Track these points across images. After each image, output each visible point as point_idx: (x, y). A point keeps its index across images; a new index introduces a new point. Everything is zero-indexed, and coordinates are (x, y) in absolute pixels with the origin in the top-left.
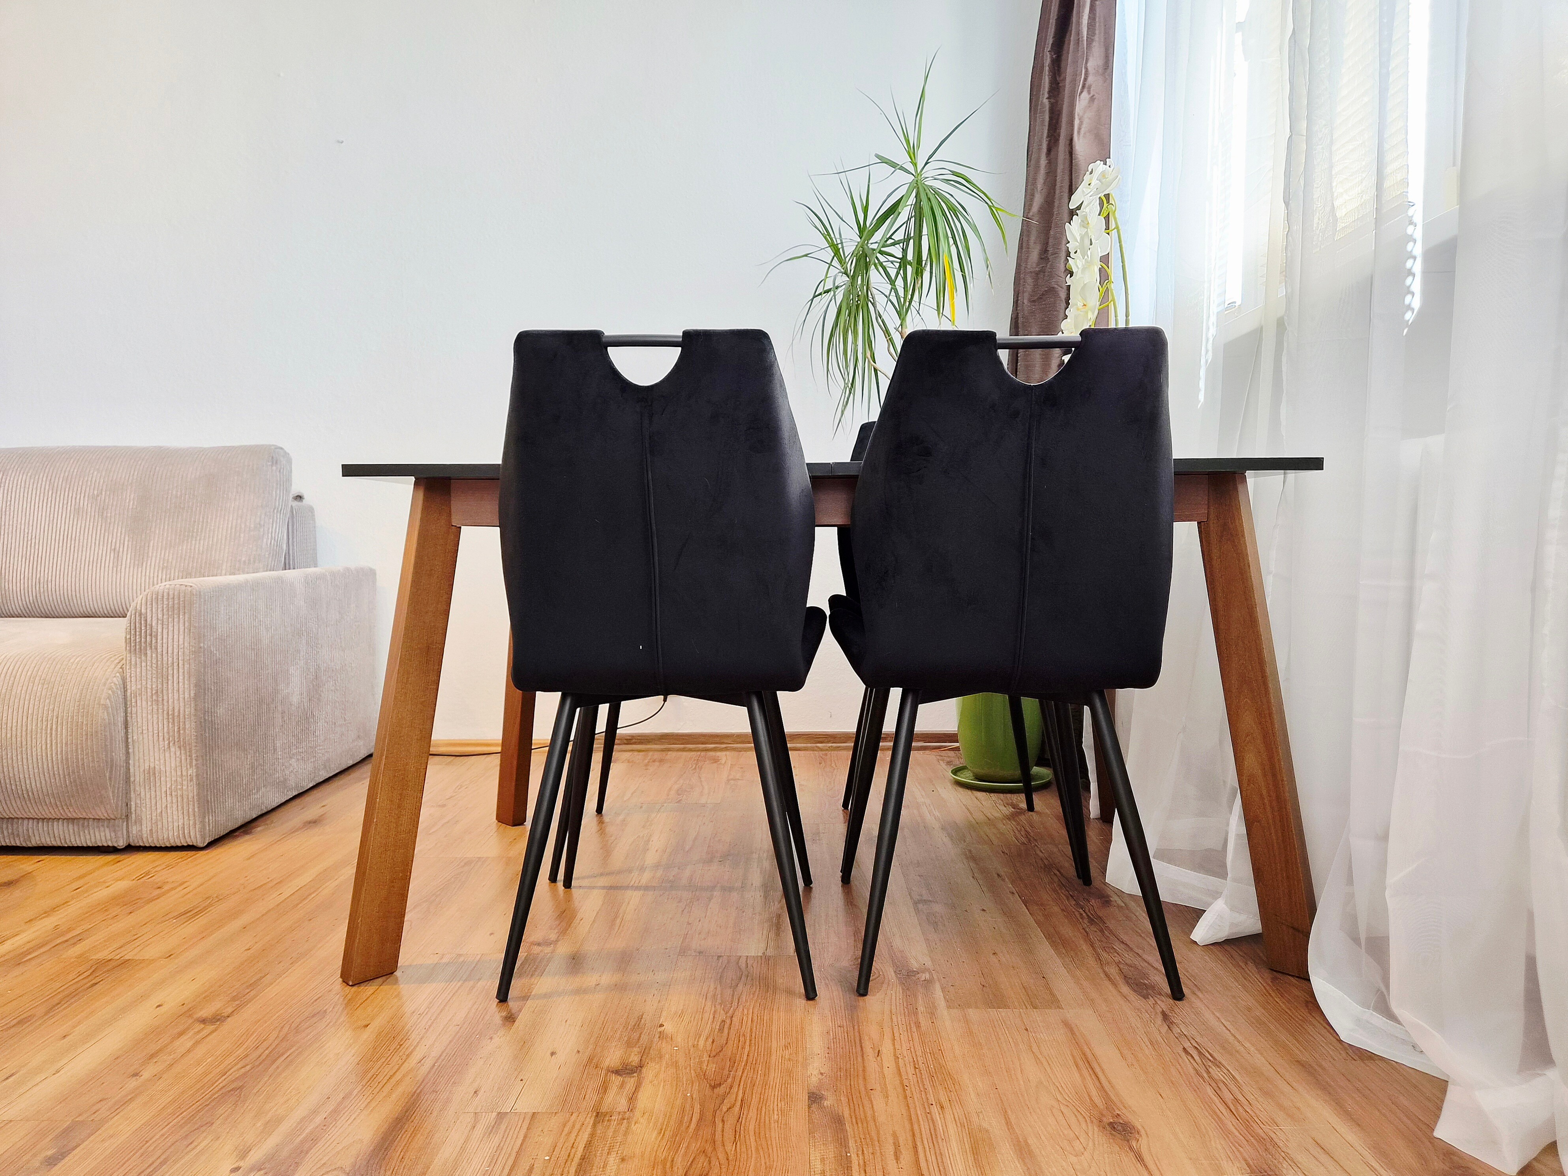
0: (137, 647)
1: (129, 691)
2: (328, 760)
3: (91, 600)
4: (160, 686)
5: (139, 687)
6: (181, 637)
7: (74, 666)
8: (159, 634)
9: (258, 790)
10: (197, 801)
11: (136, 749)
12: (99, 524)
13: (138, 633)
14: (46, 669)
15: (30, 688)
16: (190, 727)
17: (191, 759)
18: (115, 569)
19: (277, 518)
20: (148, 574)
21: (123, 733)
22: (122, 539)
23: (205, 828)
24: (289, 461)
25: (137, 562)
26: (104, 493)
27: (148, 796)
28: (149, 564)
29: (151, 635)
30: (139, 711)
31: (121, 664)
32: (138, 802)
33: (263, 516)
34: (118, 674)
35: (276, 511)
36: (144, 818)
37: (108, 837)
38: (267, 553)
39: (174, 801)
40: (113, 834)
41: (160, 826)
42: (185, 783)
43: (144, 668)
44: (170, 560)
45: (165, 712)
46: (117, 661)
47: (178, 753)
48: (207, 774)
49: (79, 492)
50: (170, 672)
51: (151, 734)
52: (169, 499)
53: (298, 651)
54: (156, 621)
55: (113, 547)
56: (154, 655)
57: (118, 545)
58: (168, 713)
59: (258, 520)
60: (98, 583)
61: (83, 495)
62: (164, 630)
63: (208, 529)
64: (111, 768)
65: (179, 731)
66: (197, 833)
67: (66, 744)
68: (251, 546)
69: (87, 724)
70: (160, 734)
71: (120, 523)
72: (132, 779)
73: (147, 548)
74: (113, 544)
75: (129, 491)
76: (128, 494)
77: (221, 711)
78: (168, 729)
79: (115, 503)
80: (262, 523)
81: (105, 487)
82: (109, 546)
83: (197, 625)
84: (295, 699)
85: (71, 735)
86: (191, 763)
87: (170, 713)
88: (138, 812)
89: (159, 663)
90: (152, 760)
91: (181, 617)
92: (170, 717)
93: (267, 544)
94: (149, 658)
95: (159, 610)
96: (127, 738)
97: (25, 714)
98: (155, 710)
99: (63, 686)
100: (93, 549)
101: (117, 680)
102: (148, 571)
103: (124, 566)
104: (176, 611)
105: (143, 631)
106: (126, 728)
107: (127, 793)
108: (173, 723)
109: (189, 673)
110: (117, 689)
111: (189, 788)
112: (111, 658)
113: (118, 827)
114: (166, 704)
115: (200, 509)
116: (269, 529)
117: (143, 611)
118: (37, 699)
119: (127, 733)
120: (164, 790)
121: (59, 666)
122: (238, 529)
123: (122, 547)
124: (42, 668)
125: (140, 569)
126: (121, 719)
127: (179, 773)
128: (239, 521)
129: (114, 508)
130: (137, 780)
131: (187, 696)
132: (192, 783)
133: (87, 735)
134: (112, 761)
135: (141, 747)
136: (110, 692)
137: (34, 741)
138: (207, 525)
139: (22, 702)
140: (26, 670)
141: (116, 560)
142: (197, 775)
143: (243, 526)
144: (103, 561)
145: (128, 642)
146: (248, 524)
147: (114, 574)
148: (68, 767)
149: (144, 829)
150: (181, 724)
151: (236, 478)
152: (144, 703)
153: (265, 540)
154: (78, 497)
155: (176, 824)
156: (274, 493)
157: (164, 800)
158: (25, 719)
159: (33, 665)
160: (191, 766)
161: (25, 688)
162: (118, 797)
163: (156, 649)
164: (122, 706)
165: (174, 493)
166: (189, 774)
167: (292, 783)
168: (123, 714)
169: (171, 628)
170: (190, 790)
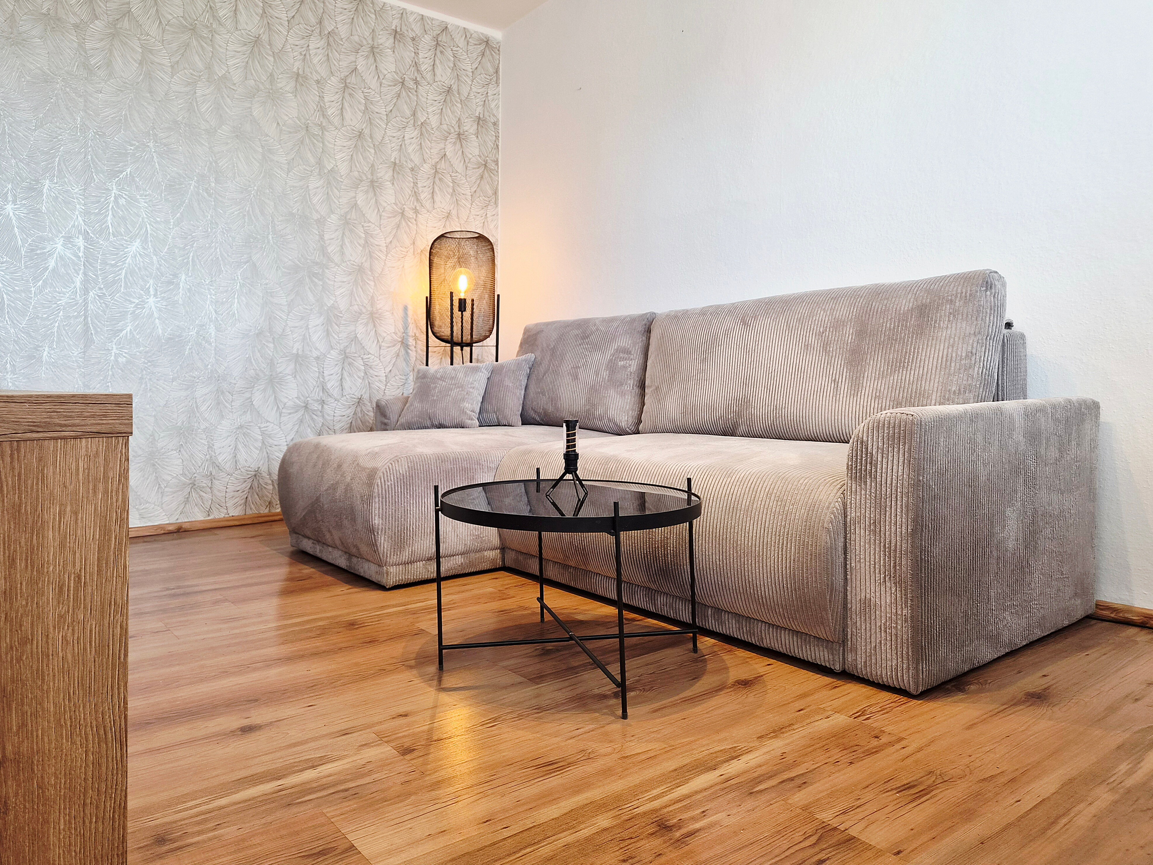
0: (858, 474)
1: (849, 517)
2: (1044, 617)
3: (814, 426)
4: (878, 516)
5: (858, 514)
6: (901, 468)
7: (802, 488)
8: (879, 463)
9: (971, 641)
10: (911, 644)
11: (854, 576)
12: (824, 358)
13: (859, 461)
14: (780, 488)
15: (767, 503)
16: (906, 563)
17: (906, 598)
18: (834, 398)
19: (989, 345)
20: (862, 403)
21: (842, 559)
22: (841, 370)
23: (918, 675)
24: (1004, 285)
25: (852, 392)
26: (828, 330)
27: (863, 627)
28: (863, 394)
29: (871, 463)
30: (858, 539)
31: (842, 490)
32: (854, 630)
33: (975, 345)
34: (839, 500)
35: (988, 338)
36: (859, 649)
37: (826, 658)
38: (978, 383)
39: (888, 639)
40: (831, 657)
41: (873, 661)
42: (899, 622)
43: (863, 496)
44: (882, 390)
45: (882, 544)
46: (839, 486)
47: (893, 589)
48: (922, 618)
49: (808, 330)
50: (888, 504)
51: (868, 564)
52: (883, 332)
53: (1016, 491)
54: (876, 450)
55: (833, 378)
56: (873, 484)
57: (837, 376)
58: (885, 545)
59: (970, 348)
60: (820, 410)
61: (811, 333)
62: (884, 459)
63: (919, 359)
64: (832, 591)
65: (895, 567)
66: (911, 679)
67: (794, 560)
68: (962, 376)
69: (812, 545)
70: (877, 566)
71: (840, 357)
72: (849, 606)
73: (861, 379)
74: (834, 376)
75: (848, 327)
76: (848, 329)
77: (936, 551)
78: (885, 563)
79: (836, 339)
80: (974, 351)
81: (829, 324)
82: (830, 377)
83: (917, 457)
84: (1011, 545)
85: (799, 553)
86: (906, 602)
87: (887, 546)
88: (854, 640)
89: (878, 492)
90: (868, 591)
91: (901, 447)
92: (887, 550)
93: (978, 374)
94: (868, 487)
95: (880, 438)
96: (846, 564)
97: (763, 526)
98: (872, 541)
99: (793, 505)
100: (817, 380)
101: (839, 505)
102: (862, 401)
103: (842, 395)
104: (896, 441)
105: (864, 459)
106: (845, 553)
107: (845, 618)
108: (890, 558)
109: (907, 506)
110: (839, 514)
111: (904, 629)
112: (834, 482)
113: (836, 651)
114: (883, 536)
115: (912, 340)
116: (981, 357)
117: (864, 439)
118: (772, 514)
119: (845, 559)
120: (878, 624)
121: (790, 486)
122: (949, 358)
123: (841, 378)
124: (776, 487)
125: (855, 398)
126: (841, 544)
127: (894, 611)
128: (950, 350)
129: (835, 343)
130: (854, 607)
131: (904, 531)
132: (906, 624)
133: (811, 555)
134: (832, 584)
135: (858, 575)
136: (832, 516)
137: (769, 552)
138: (918, 355)
139: (761, 516)
140: (764, 486)
141: (835, 389)
142: (912, 617)
143: (954, 355)
144: (825, 390)
145: (849, 468)
146: (959, 353)
147: (834, 403)
148: (795, 583)
149: (859, 659)
150: (898, 559)
151: (948, 306)
152: (862, 531)
153: (976, 369)
154: (808, 335)
155: (889, 663)
156: (988, 319)
157: (878, 635)
158: (762, 531)
159: (770, 483)
160: (906, 606)
161: (763, 503)
162: (836, 621)
163: (876, 478)
164: (842, 531)
165: (888, 325)
166: (904, 614)
167: (1005, 637)
168: (842, 540)
169: (890, 458)
170: (905, 631)
